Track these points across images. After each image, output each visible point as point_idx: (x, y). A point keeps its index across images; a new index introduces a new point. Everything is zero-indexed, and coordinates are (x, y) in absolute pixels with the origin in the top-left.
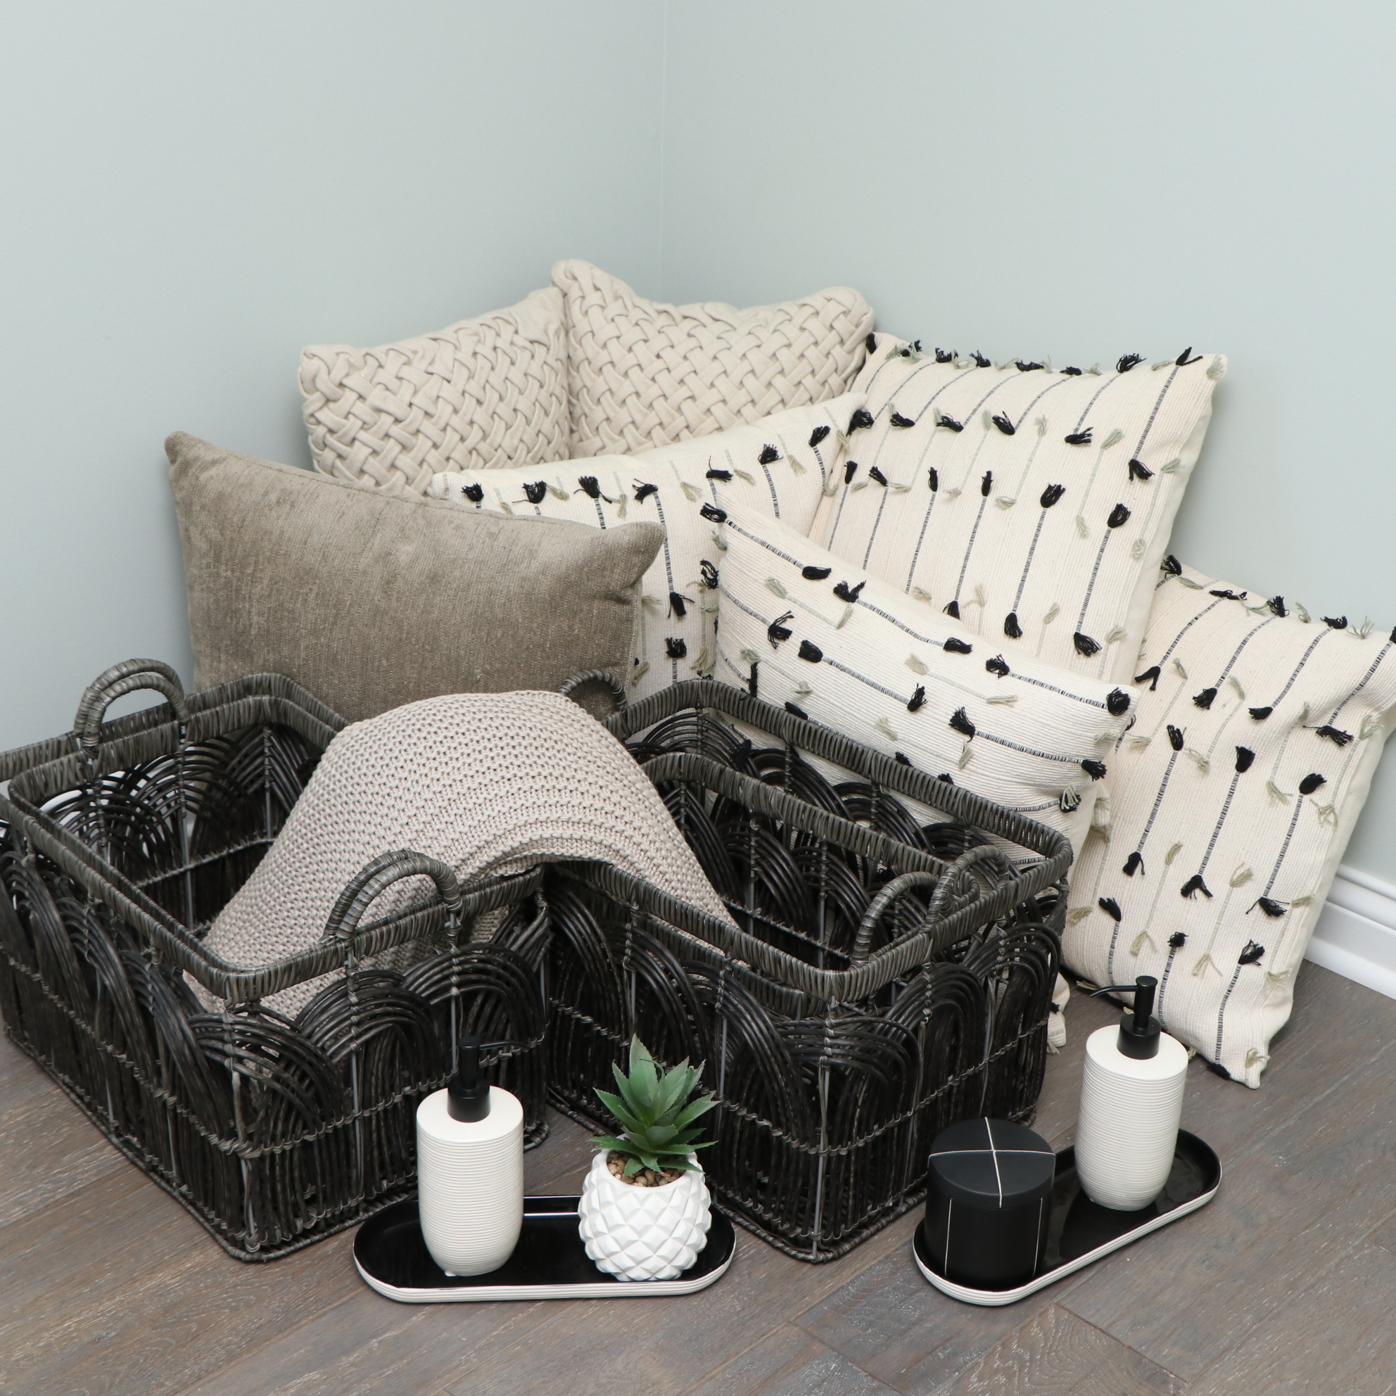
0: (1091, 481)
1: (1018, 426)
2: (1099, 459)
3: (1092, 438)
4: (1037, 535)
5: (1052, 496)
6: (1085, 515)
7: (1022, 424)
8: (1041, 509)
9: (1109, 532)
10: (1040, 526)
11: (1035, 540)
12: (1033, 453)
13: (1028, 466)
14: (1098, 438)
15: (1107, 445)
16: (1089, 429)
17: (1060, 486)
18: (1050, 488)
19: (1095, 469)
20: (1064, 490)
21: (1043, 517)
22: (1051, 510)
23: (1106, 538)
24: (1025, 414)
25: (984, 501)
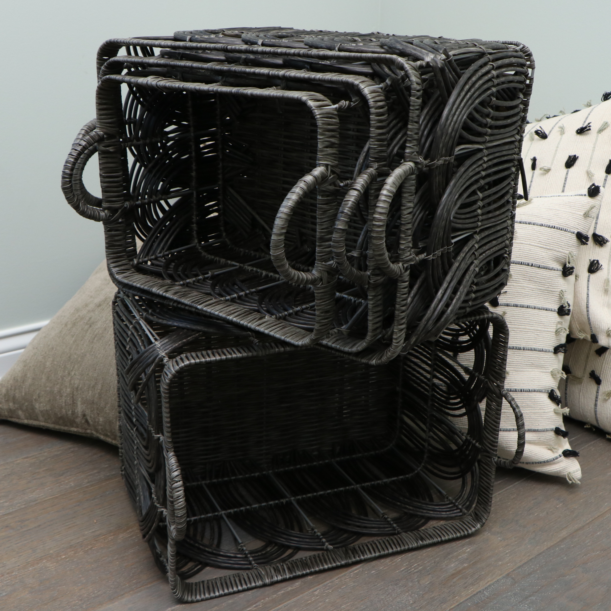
0: (593, 151)
1: (549, 134)
2: (597, 139)
3: (591, 128)
4: (565, 184)
5: (572, 161)
6: (592, 170)
7: (551, 133)
8: (565, 170)
9: (607, 177)
10: (566, 179)
11: (564, 186)
12: (559, 144)
13: (556, 150)
14: (595, 128)
15: (600, 131)
16: (589, 124)
17: (575, 156)
18: (570, 157)
19: (595, 144)
20: (578, 157)
21: (567, 174)
22: (572, 170)
23: (605, 180)
24: (553, 128)
25: (533, 173)
